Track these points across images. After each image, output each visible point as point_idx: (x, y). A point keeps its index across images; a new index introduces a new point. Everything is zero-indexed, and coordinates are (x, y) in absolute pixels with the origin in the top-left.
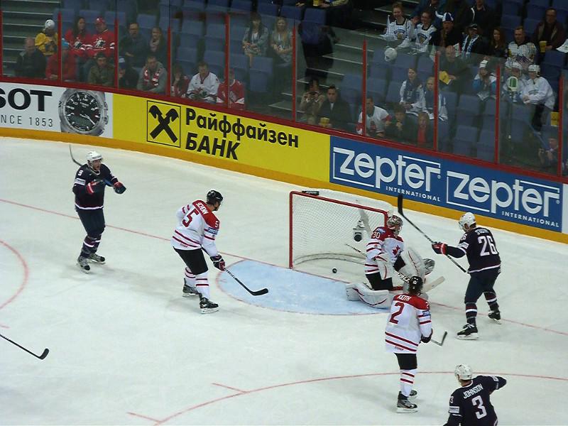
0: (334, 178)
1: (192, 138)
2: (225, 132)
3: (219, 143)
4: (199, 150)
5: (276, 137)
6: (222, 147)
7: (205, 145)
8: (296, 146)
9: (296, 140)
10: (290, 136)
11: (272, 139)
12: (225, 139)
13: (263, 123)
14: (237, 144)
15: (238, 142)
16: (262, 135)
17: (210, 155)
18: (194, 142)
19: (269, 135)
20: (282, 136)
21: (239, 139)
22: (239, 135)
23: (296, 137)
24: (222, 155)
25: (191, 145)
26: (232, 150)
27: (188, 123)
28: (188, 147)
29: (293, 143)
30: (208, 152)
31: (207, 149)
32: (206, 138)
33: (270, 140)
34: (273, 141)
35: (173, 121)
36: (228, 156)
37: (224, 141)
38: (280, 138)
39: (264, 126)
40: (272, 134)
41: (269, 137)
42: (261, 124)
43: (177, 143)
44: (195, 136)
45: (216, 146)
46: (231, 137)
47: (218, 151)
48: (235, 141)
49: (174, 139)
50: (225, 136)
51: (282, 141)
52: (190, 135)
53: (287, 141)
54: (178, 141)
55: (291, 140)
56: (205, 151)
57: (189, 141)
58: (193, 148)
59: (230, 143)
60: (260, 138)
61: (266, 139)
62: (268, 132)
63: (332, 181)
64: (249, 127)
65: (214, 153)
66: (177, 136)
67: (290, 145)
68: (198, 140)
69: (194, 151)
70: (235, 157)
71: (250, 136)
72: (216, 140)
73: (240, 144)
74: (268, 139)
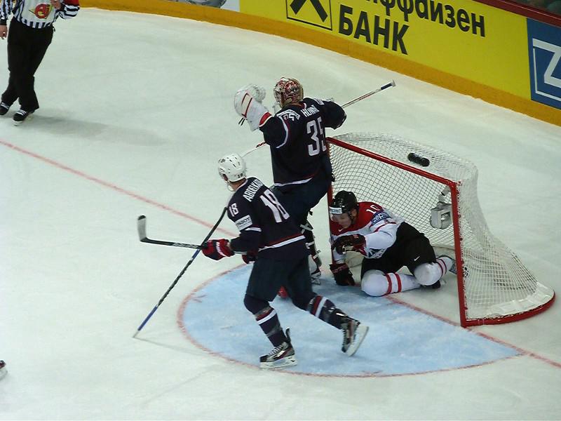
0: (537, 92)
1: (347, 15)
2: (388, 6)
3: (382, 25)
4: (357, 36)
5: (455, 17)
6: (386, 32)
7: (363, 27)
8: (483, 34)
9: (481, 25)
10: (473, 15)
11: (450, 20)
12: (388, 17)
14: (405, 28)
15: (406, 23)
16: (437, 13)
17: (371, 45)
18: (349, 22)
19: (446, 12)
20: (463, 16)
21: (406, 19)
22: (407, 12)
23: (482, 18)
24: (386, 45)
25: (346, 26)
26: (398, 37)
28: (342, 31)
29: (478, 29)
30: (368, 40)
31: (366, 33)
32: (364, 16)
33: (447, 23)
34: (451, 25)
36: (395, 49)
37: (387, 22)
38: (460, 20)
40: (449, 12)
41: (445, 18)
43: (327, 23)
44: (350, 10)
45: (378, 30)
46: (397, 15)
47: (381, 37)
48: (402, 23)
49: (323, 15)
50: (388, 14)
51: (464, 24)
52: (344, 9)
53: (470, 25)
54: (328, 19)
55: (475, 24)
56: (364, 38)
57: (343, 20)
58: (348, 32)
59: (396, 24)
60: (433, 19)
61: (441, 21)
62: (444, 8)
63: (535, 97)
65: (376, 42)
66: (327, 11)
67: (475, 32)
68: (354, 18)
69: (351, 37)
70: (404, 51)
71: (421, 15)
72: (377, 19)
73: (408, 27)
74: (444, 21)
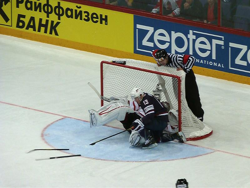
0: (138, 49)
1: (22, 19)
2: (48, 13)
3: (44, 22)
4: (27, 28)
5: (90, 16)
6: (46, 26)
7: (32, 24)
8: (106, 24)
9: (106, 19)
10: (101, 15)
11: (86, 18)
12: (48, 19)
13: (79, 5)
14: (58, 23)
15: (59, 21)
16: (78, 15)
17: (37, 32)
18: (23, 22)
19: (84, 15)
20: (95, 16)
21: (59, 19)
22: (59, 16)
23: (106, 16)
24: (46, 32)
25: (21, 24)
26: (54, 28)
27: (18, 6)
28: (18, 26)
29: (104, 22)
30: (35, 30)
31: (33, 27)
32: (32, 19)
33: (85, 19)
34: (88, 20)
35: (5, 4)
36: (51, 33)
37: (47, 21)
38: (92, 18)
39: (80, 7)
40: (86, 14)
41: (84, 17)
42: (77, 6)
43: (9, 23)
44: (24, 17)
45: (41, 25)
46: (53, 17)
47: (43, 29)
48: (56, 21)
49: (7, 19)
50: (48, 17)
51: (95, 20)
52: (20, 16)
53: (99, 20)
54: (10, 22)
55: (102, 19)
56: (32, 29)
57: (19, 21)
58: (22, 27)
59: (52, 22)
60: (76, 18)
61: (81, 19)
62: (83, 13)
63: (136, 52)
64: (68, 9)
65: (39, 31)
66: (9, 17)
67: (101, 23)
68: (26, 21)
69: (24, 29)
70: (56, 34)
71: (68, 16)
72: (41, 20)
73: (60, 22)
74: (83, 19)
